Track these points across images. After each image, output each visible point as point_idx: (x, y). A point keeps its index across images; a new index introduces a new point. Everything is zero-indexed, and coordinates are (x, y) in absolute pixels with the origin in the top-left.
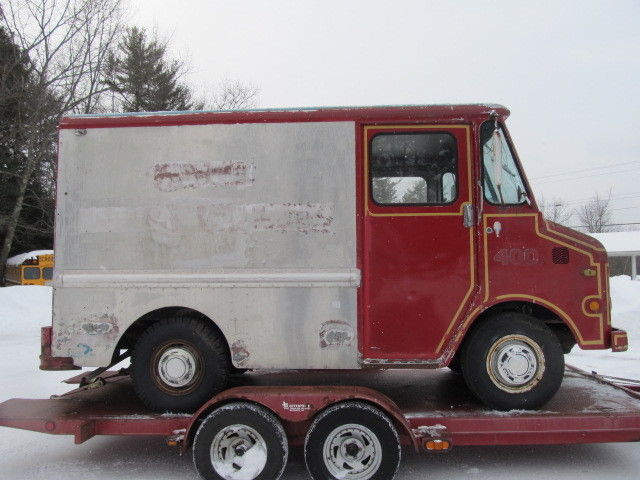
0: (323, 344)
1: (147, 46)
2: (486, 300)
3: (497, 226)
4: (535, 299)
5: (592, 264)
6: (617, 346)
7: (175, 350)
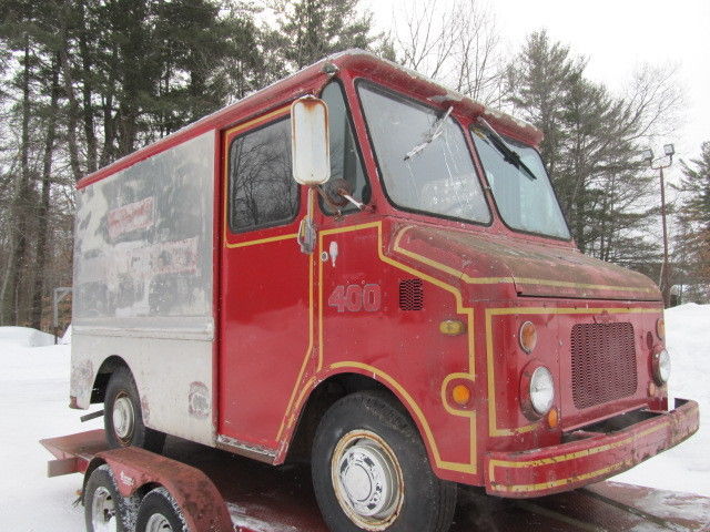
0: (191, 411)
1: (549, 50)
2: (319, 369)
4: (376, 372)
5: (461, 310)
6: (495, 484)
7: (121, 400)
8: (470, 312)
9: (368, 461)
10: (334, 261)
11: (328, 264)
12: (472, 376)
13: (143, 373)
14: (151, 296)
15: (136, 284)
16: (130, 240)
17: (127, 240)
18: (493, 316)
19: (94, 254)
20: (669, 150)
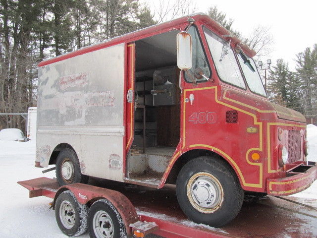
0: (110, 166)
2: (183, 147)
3: (192, 97)
4: (213, 149)
5: (256, 123)
6: (271, 191)
7: (67, 163)
8: (261, 124)
9: (207, 185)
10: (192, 102)
11: (188, 104)
12: (261, 149)
13: (81, 151)
14: (86, 116)
15: (77, 110)
16: (74, 91)
17: (71, 91)
18: (270, 126)
19: (51, 97)
20: (269, 62)
